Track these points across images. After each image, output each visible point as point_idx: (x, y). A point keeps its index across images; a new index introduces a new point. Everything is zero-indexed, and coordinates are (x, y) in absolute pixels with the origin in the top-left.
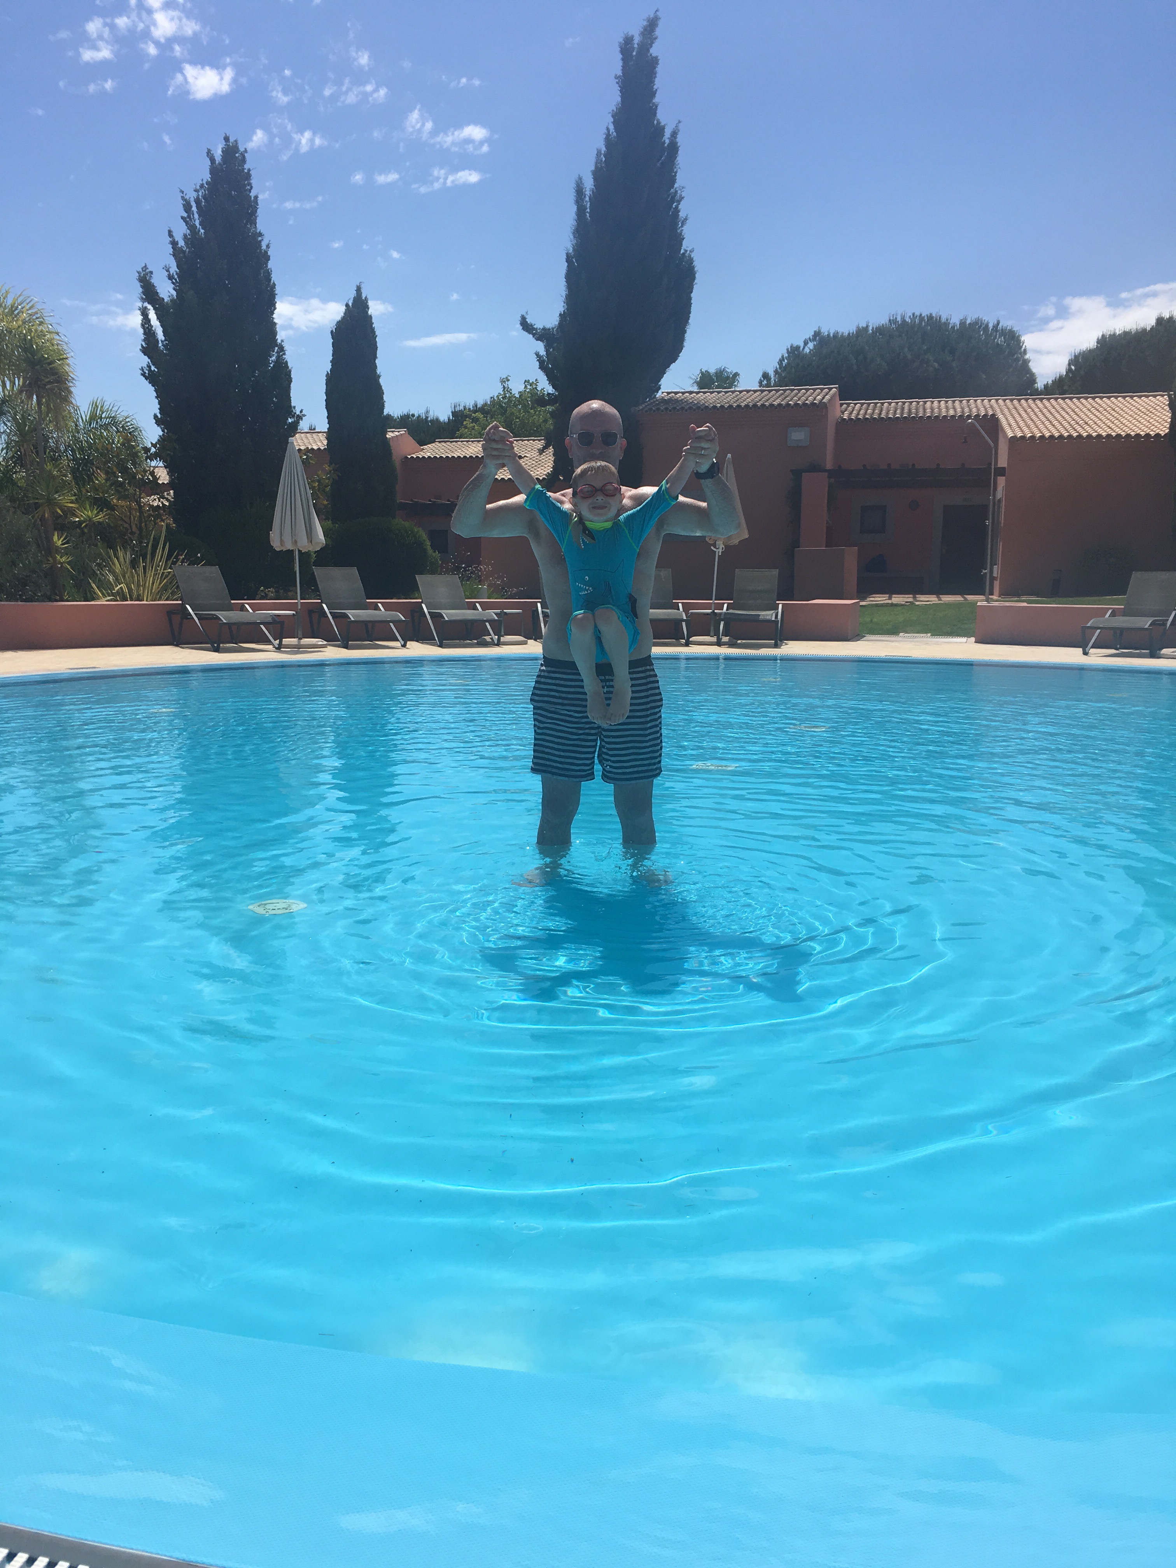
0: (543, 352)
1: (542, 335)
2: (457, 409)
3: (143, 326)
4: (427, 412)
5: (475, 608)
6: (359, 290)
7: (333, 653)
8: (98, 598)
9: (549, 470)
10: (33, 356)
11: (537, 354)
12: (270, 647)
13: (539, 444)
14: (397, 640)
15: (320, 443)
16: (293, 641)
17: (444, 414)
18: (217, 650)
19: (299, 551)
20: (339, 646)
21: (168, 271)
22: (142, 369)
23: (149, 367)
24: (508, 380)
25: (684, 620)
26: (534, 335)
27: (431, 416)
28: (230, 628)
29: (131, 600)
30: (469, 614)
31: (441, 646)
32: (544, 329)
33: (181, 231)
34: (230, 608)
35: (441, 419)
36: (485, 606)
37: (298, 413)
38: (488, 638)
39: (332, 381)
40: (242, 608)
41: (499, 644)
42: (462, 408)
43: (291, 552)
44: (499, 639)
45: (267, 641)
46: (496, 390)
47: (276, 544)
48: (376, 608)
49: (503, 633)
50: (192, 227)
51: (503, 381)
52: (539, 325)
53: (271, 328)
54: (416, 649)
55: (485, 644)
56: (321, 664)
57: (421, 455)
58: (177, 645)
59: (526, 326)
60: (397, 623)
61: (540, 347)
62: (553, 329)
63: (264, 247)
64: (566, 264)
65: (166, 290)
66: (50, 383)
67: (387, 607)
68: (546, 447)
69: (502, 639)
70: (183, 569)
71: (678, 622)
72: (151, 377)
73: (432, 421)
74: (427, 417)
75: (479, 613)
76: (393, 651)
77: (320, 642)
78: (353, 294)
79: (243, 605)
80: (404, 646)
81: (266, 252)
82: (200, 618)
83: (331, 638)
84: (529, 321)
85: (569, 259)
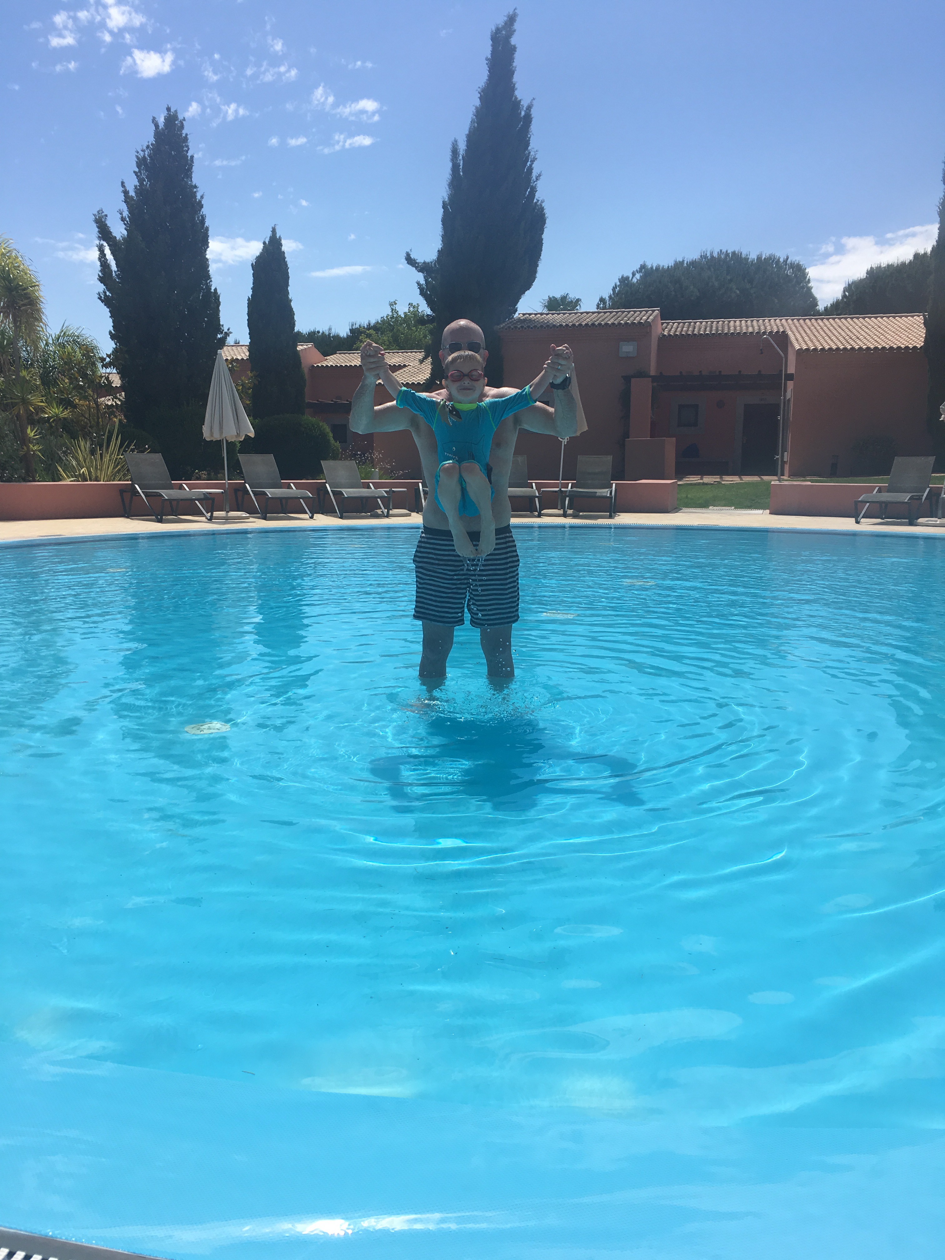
0: (423, 282)
1: (423, 268)
2: (354, 327)
3: (100, 259)
4: (330, 329)
5: (369, 487)
6: (274, 231)
7: (254, 523)
8: (64, 479)
9: (428, 376)
10: (10, 283)
11: (418, 283)
12: (203, 519)
13: (420, 356)
14: (305, 512)
15: (243, 354)
16: (222, 514)
17: (343, 331)
18: (160, 521)
19: (227, 441)
20: (259, 518)
21: (121, 214)
22: (99, 294)
23: (105, 292)
24: (396, 304)
25: (537, 497)
26: (416, 268)
27: (333, 332)
28: (171, 503)
29: (91, 480)
30: (364, 492)
31: (341, 518)
32: (424, 263)
33: (132, 183)
34: (171, 487)
35: (341, 335)
36: (377, 485)
37: (226, 330)
38: (379, 511)
39: (253, 304)
40: (181, 487)
41: (388, 516)
42: (357, 326)
43: (219, 443)
44: (388, 512)
45: (200, 513)
46: (386, 312)
47: (207, 434)
48: (289, 487)
49: (391, 507)
50: (141, 181)
51: (391, 305)
52: (420, 260)
53: (204, 264)
54: (322, 520)
55: (377, 516)
56: (245, 532)
57: (324, 364)
58: (128, 517)
59: (410, 261)
60: (305, 499)
61: (420, 277)
62: (432, 262)
63: (198, 197)
64: (442, 210)
65: (119, 231)
66: (24, 305)
67: (297, 486)
68: (425, 358)
69: (391, 512)
70: (133, 457)
71: (531, 498)
72: (106, 301)
73: (333, 337)
74: (330, 334)
75: (372, 491)
76: (303, 522)
77: (244, 514)
78: (269, 234)
79: (181, 484)
80: (312, 517)
81: (200, 202)
82: (146, 495)
83: (252, 511)
84: (412, 256)
85: (444, 206)
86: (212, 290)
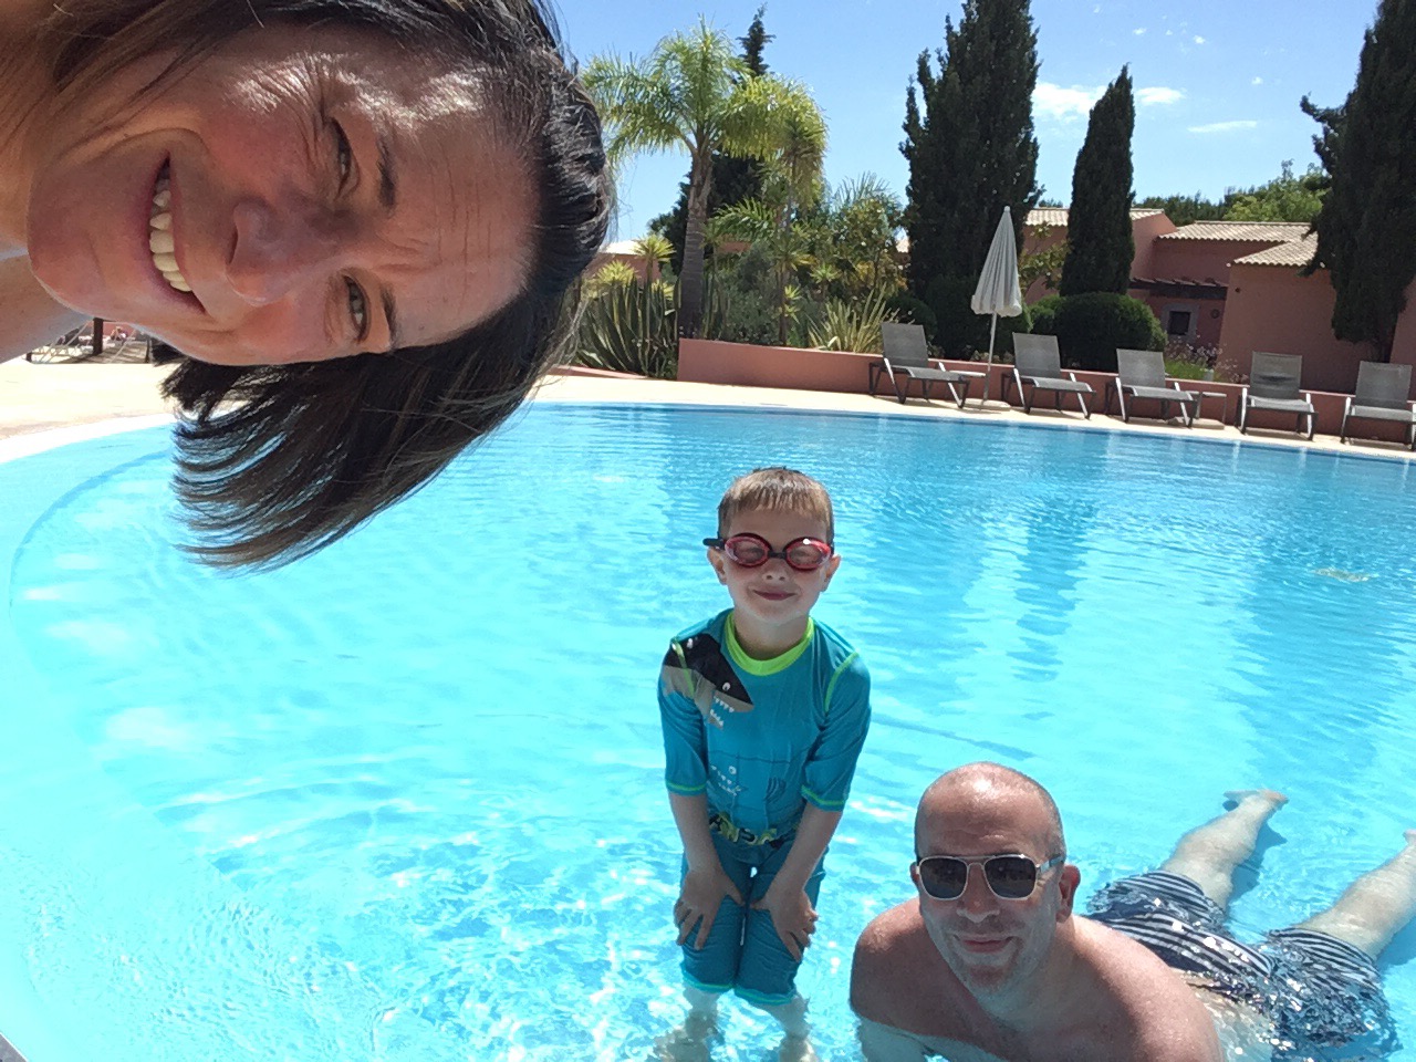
0: (1321, 135)
1: (1325, 117)
2: (1231, 193)
3: (908, 104)
4: (1198, 195)
5: (1173, 387)
6: (1125, 70)
7: (1015, 416)
8: (814, 346)
9: (1310, 256)
10: (795, 129)
11: (1315, 138)
12: (955, 406)
13: (1304, 229)
14: (1080, 410)
15: (1060, 219)
16: (978, 401)
17: (1216, 198)
18: (902, 402)
19: (998, 317)
20: (1021, 411)
21: (939, 53)
22: (900, 144)
23: (907, 142)
24: (1288, 164)
26: (1314, 116)
29: (843, 349)
30: (1163, 393)
31: (1127, 421)
32: (1327, 110)
34: (926, 365)
36: (1184, 387)
38: (1180, 419)
41: (1190, 426)
42: (1236, 192)
44: (1191, 422)
45: (950, 398)
47: (976, 306)
48: (1069, 378)
49: (1196, 416)
50: (969, 14)
51: (1284, 165)
53: (1027, 107)
54: (1100, 421)
55: (1177, 425)
56: (1005, 425)
57: (1174, 235)
58: (871, 395)
59: (1306, 107)
60: (1084, 393)
61: (1318, 129)
62: (1337, 109)
63: (1032, 31)
65: (936, 71)
66: (806, 152)
67: (1078, 377)
69: (1195, 421)
70: (893, 326)
72: (907, 152)
73: (1202, 204)
74: (1197, 200)
75: (1176, 392)
78: (1118, 74)
81: (1034, 36)
82: (895, 371)
84: (1311, 101)
85: (1368, 37)
86: (1032, 141)
